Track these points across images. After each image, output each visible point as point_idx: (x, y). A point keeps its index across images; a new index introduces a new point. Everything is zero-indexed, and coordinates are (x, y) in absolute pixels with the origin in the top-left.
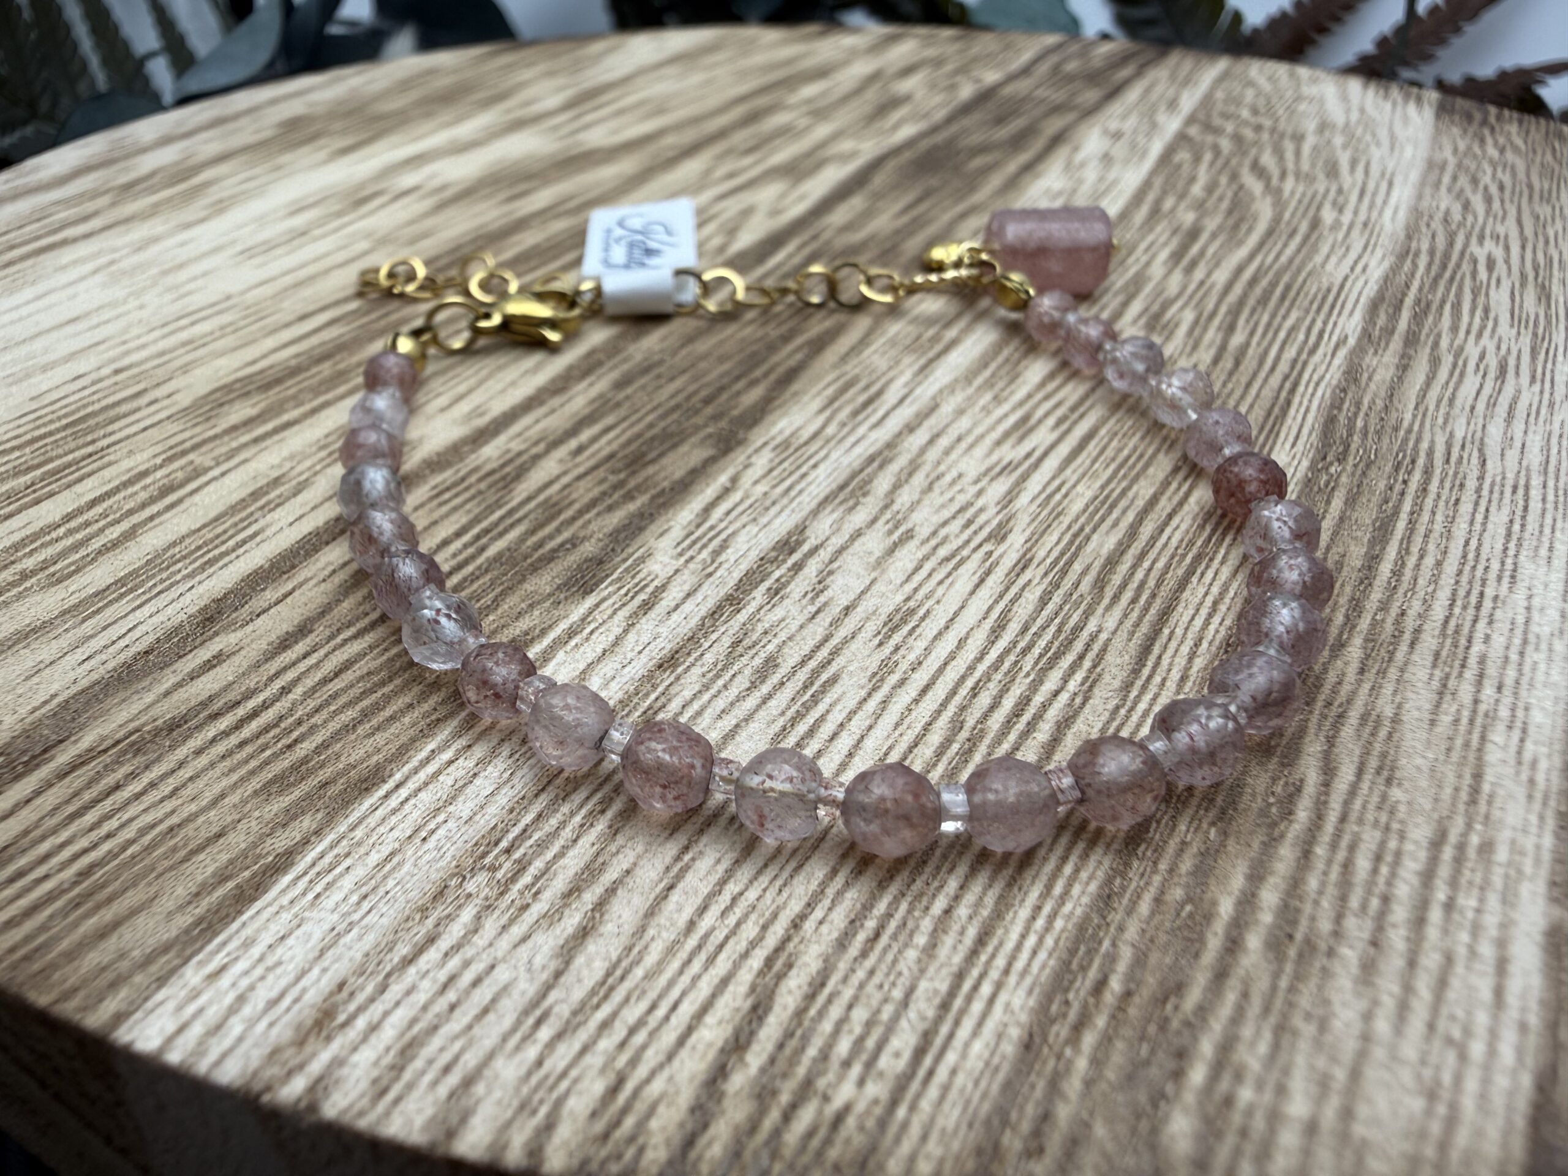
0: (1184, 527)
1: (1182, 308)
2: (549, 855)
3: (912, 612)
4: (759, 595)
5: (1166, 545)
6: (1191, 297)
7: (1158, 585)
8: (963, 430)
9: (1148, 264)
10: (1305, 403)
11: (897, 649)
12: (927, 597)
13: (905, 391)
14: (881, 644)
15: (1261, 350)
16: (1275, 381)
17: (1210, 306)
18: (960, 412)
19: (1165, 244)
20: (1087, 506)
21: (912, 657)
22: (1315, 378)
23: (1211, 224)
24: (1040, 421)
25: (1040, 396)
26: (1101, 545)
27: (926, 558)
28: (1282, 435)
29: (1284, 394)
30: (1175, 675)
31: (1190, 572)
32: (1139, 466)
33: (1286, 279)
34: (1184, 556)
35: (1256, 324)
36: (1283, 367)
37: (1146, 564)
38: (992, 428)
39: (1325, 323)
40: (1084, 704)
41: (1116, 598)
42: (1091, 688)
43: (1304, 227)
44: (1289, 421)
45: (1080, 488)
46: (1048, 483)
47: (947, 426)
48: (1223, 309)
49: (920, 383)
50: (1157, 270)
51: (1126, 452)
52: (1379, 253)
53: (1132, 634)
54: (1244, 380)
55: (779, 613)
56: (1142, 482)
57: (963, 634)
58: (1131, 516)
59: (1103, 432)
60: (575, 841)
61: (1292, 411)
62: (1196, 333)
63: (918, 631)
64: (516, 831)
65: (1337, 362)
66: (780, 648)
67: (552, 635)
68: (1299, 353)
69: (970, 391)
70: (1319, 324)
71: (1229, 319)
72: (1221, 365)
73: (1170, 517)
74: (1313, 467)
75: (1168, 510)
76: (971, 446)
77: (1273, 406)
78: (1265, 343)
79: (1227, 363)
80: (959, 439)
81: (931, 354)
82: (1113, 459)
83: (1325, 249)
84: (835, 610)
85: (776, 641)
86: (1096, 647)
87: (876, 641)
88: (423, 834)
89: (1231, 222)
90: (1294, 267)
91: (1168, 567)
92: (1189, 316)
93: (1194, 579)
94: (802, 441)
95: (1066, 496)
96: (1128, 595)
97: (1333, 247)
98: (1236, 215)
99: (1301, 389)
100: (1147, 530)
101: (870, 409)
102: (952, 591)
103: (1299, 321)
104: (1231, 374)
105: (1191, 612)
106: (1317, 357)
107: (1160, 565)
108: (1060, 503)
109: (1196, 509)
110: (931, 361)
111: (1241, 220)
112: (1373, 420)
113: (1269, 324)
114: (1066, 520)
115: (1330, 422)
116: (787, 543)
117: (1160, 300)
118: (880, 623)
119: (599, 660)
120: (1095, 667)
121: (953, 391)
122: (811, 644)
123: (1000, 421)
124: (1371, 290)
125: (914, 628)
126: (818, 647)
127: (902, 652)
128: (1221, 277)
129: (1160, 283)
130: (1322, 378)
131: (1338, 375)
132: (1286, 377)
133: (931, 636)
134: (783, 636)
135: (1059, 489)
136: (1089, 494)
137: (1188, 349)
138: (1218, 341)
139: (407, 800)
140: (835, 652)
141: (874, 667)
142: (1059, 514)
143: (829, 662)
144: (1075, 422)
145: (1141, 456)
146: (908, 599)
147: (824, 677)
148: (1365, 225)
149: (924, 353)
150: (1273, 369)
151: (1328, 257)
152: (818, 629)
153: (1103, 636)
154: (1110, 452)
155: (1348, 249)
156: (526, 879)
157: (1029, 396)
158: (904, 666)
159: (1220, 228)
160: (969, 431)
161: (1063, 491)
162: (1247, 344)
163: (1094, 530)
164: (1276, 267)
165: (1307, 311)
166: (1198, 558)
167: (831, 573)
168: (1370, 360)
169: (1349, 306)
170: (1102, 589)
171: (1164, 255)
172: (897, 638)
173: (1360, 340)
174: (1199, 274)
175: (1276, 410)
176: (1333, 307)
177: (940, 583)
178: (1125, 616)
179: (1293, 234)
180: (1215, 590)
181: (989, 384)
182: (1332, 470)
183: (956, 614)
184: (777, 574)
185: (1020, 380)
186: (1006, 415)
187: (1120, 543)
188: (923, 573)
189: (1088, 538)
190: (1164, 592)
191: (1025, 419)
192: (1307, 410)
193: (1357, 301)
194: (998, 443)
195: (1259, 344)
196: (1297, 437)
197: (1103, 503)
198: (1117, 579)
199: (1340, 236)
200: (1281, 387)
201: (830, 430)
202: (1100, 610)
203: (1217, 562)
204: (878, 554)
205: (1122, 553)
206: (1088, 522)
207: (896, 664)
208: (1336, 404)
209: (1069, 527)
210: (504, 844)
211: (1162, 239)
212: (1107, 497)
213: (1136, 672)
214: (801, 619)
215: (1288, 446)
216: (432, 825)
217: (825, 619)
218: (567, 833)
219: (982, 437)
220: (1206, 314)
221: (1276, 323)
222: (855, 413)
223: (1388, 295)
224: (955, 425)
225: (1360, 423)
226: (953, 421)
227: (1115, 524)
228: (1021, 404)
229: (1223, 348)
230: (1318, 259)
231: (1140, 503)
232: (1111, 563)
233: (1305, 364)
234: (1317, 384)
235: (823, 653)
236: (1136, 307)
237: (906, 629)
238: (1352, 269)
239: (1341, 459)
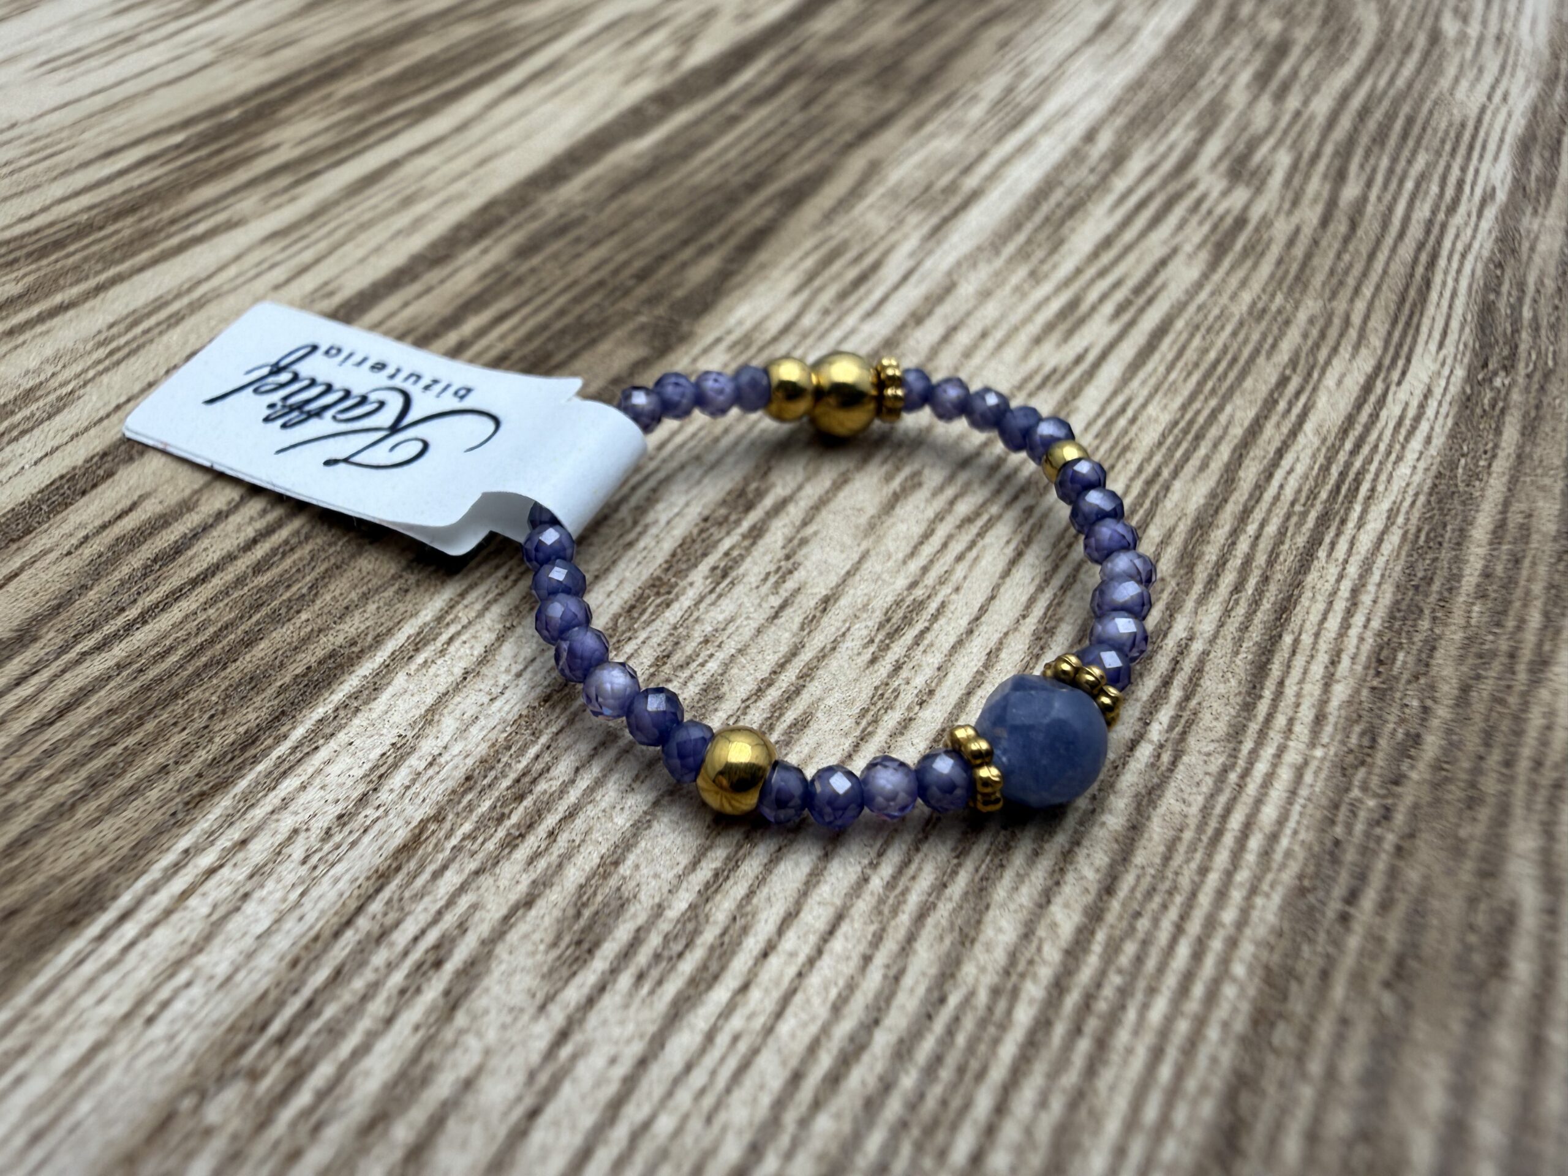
0: (1300, 469)
1: (1274, 149)
2: (345, 1049)
3: (919, 606)
4: (699, 576)
5: (1277, 498)
6: (1286, 132)
7: (1271, 562)
8: (988, 322)
9: (1226, 87)
10: (1450, 283)
11: (898, 668)
12: (942, 581)
13: (910, 263)
14: (873, 660)
15: (1382, 208)
16: (1406, 250)
17: (1311, 145)
18: (985, 294)
19: (1246, 62)
20: (1164, 436)
21: (919, 681)
22: (1460, 247)
23: (1303, 36)
24: (1094, 308)
25: (1091, 272)
26: (1186, 498)
27: (940, 517)
28: (1424, 330)
29: (1420, 270)
30: (1306, 714)
31: (1315, 542)
32: (1232, 376)
33: (1406, 109)
34: (1304, 515)
35: (1374, 171)
36: (1415, 231)
37: (1252, 529)
38: (1027, 319)
39: (1464, 170)
40: (1174, 763)
41: (1212, 582)
42: (1184, 734)
43: (1421, 41)
44: (1431, 310)
45: (1152, 410)
46: (1108, 401)
47: (968, 314)
48: (1329, 149)
49: (930, 253)
50: (1238, 96)
51: (1212, 355)
52: (1521, 76)
53: (1238, 642)
54: (1364, 250)
55: (727, 607)
56: (1238, 400)
57: (992, 644)
58: (1225, 452)
59: (1180, 324)
60: (389, 1021)
61: (1434, 296)
62: (1296, 181)
63: (929, 637)
64: (295, 1005)
65: (1485, 225)
66: (726, 666)
67: (391, 646)
68: (1434, 212)
69: (999, 263)
70: (1455, 172)
71: (1337, 163)
72: (1332, 228)
73: (1280, 453)
74: (1469, 378)
75: (1276, 444)
76: (1000, 346)
77: (1407, 287)
78: (1388, 197)
79: (1340, 226)
80: (984, 335)
81: (945, 211)
82: (1196, 365)
83: (1451, 71)
84: (808, 602)
85: (721, 656)
86: (1188, 665)
87: (867, 655)
88: (150, 1009)
89: (1328, 33)
90: (1415, 93)
91: (1282, 533)
92: (1284, 160)
93: (1322, 553)
94: (768, 336)
95: (1133, 420)
96: (1228, 579)
97: (1461, 67)
98: (1333, 25)
99: (1442, 262)
100: (1249, 474)
101: (862, 290)
102: (977, 571)
103: (1430, 166)
104: (1346, 240)
105: (1320, 606)
106: (1458, 219)
107: (1271, 529)
108: (1125, 432)
109: (1316, 442)
110: (946, 221)
111: (1342, 30)
112: (1545, 310)
113: (1391, 171)
114: (1135, 458)
115: (1486, 312)
116: (742, 493)
117: (1246, 136)
118: (873, 623)
119: (456, 688)
120: (1187, 698)
121: (974, 265)
122: (771, 659)
123: (1038, 308)
124: (1517, 126)
125: (923, 633)
126: (782, 666)
127: (904, 673)
128: (1321, 106)
129: (1243, 114)
130: (1468, 248)
131: (1489, 245)
132: (1421, 246)
133: (946, 647)
134: (730, 648)
135: (1123, 410)
136: (1165, 418)
137: (1287, 206)
138: (1325, 194)
139: (132, 944)
140: (807, 675)
141: (863, 698)
142: (1126, 449)
143: (798, 691)
144: (1142, 310)
145: (1235, 360)
146: (914, 585)
147: (790, 716)
148: (1498, 39)
149: (936, 209)
150: (1401, 235)
151: (1456, 80)
152: (783, 635)
153: (1197, 647)
154: (1190, 355)
155: (1481, 70)
156: (303, 1098)
157: (1078, 271)
158: (908, 697)
159: (1315, 41)
160: (996, 324)
161: (1130, 413)
162: (1364, 199)
163: (1175, 474)
164: (1392, 92)
165: (1438, 154)
166: (1324, 520)
167: (804, 542)
168: (1529, 223)
169: (1492, 147)
170: (1191, 569)
171: (1245, 77)
172: (897, 650)
173: (1512, 193)
174: (1293, 102)
175: (1412, 293)
176: (1471, 148)
177: (960, 558)
178: (1227, 612)
179: (1408, 50)
180: (1353, 570)
181: (1023, 254)
182: (1498, 382)
183: (983, 610)
184: (726, 544)
185: (1065, 248)
186: (1047, 300)
187: (1213, 495)
188: (936, 540)
189: (1167, 488)
190: (1280, 573)
191: (1073, 304)
192: (1454, 294)
193: (1502, 140)
194: (1038, 341)
195: (1379, 199)
196: (1445, 334)
197: (1185, 432)
198: (1211, 553)
199: (1469, 54)
200: (1415, 260)
201: (808, 320)
202: (1190, 604)
203: (1351, 524)
204: (871, 510)
205: (1217, 512)
206: (1165, 462)
207: (897, 693)
208: (1492, 286)
209: (1140, 470)
210: (275, 1028)
211: (1243, 55)
212: (1191, 422)
213: (1248, 707)
214: (760, 617)
215: (1433, 346)
216: (164, 993)
217: (793, 618)
218: (377, 1007)
219: (1015, 330)
220: (1306, 156)
221: (1399, 170)
222: (843, 295)
223: (1540, 132)
224: (978, 314)
225: (1527, 313)
226: (976, 308)
227: (1204, 466)
228: (1067, 283)
229: (1332, 203)
230: (1445, 83)
231: (1237, 432)
232: (1202, 526)
233: (1444, 227)
234: (1463, 256)
235: (789, 677)
236: (1214, 147)
237: (910, 635)
238: (1489, 98)
239: (1508, 367)
